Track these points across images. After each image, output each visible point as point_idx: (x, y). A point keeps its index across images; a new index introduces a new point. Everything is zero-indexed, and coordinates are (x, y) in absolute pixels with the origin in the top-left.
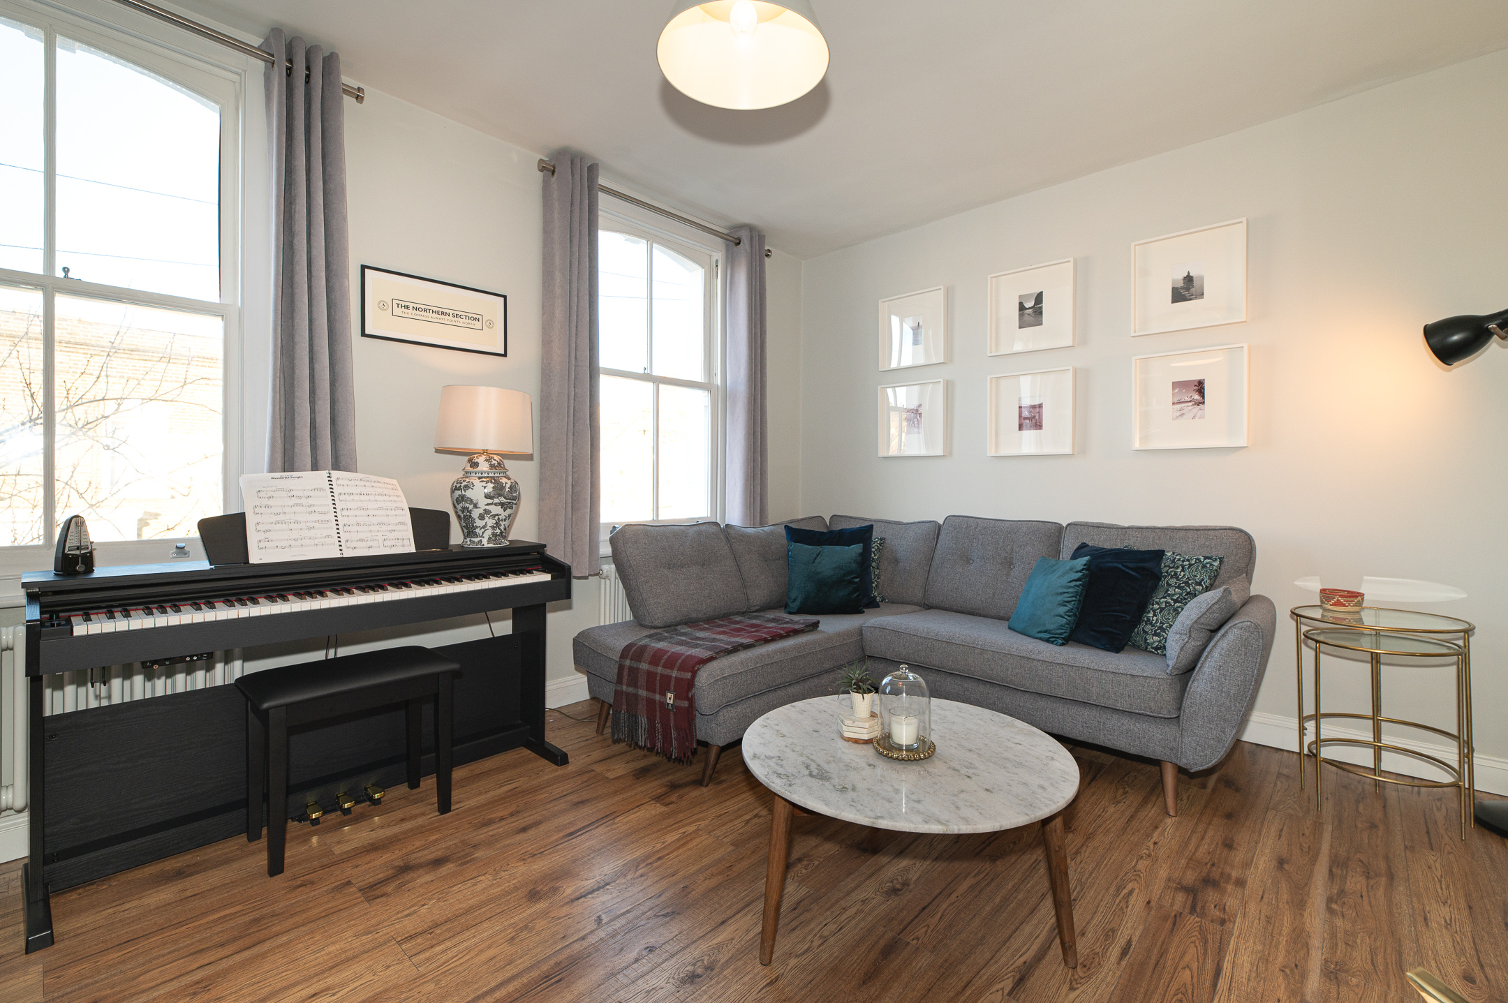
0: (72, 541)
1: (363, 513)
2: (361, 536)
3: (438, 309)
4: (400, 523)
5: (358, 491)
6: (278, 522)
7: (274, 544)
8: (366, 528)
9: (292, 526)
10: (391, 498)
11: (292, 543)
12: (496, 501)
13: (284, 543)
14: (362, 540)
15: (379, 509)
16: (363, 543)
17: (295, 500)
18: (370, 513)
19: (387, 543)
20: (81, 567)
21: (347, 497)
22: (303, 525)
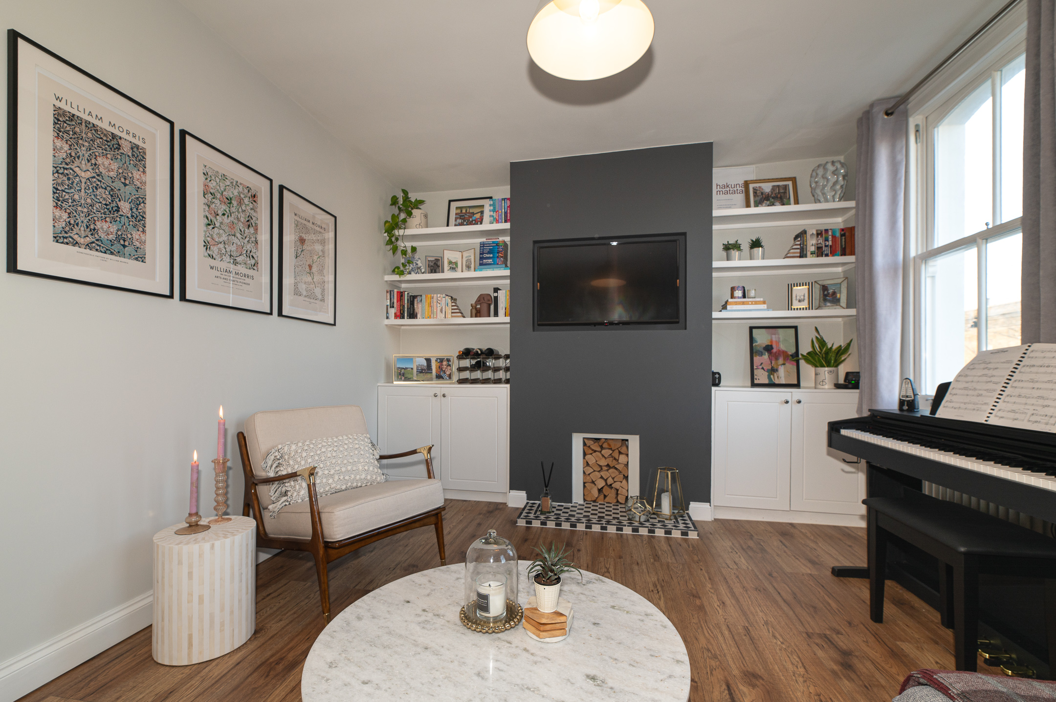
0: (907, 394)
1: (1031, 385)
2: (1015, 407)
5: (1041, 363)
6: (966, 389)
8: (1023, 400)
9: (970, 392)
11: (961, 405)
13: (957, 405)
14: (1013, 411)
15: (1049, 382)
16: (1012, 415)
17: (986, 372)
18: (1036, 385)
19: (1034, 418)
20: (905, 408)
21: (1027, 369)
22: (976, 393)
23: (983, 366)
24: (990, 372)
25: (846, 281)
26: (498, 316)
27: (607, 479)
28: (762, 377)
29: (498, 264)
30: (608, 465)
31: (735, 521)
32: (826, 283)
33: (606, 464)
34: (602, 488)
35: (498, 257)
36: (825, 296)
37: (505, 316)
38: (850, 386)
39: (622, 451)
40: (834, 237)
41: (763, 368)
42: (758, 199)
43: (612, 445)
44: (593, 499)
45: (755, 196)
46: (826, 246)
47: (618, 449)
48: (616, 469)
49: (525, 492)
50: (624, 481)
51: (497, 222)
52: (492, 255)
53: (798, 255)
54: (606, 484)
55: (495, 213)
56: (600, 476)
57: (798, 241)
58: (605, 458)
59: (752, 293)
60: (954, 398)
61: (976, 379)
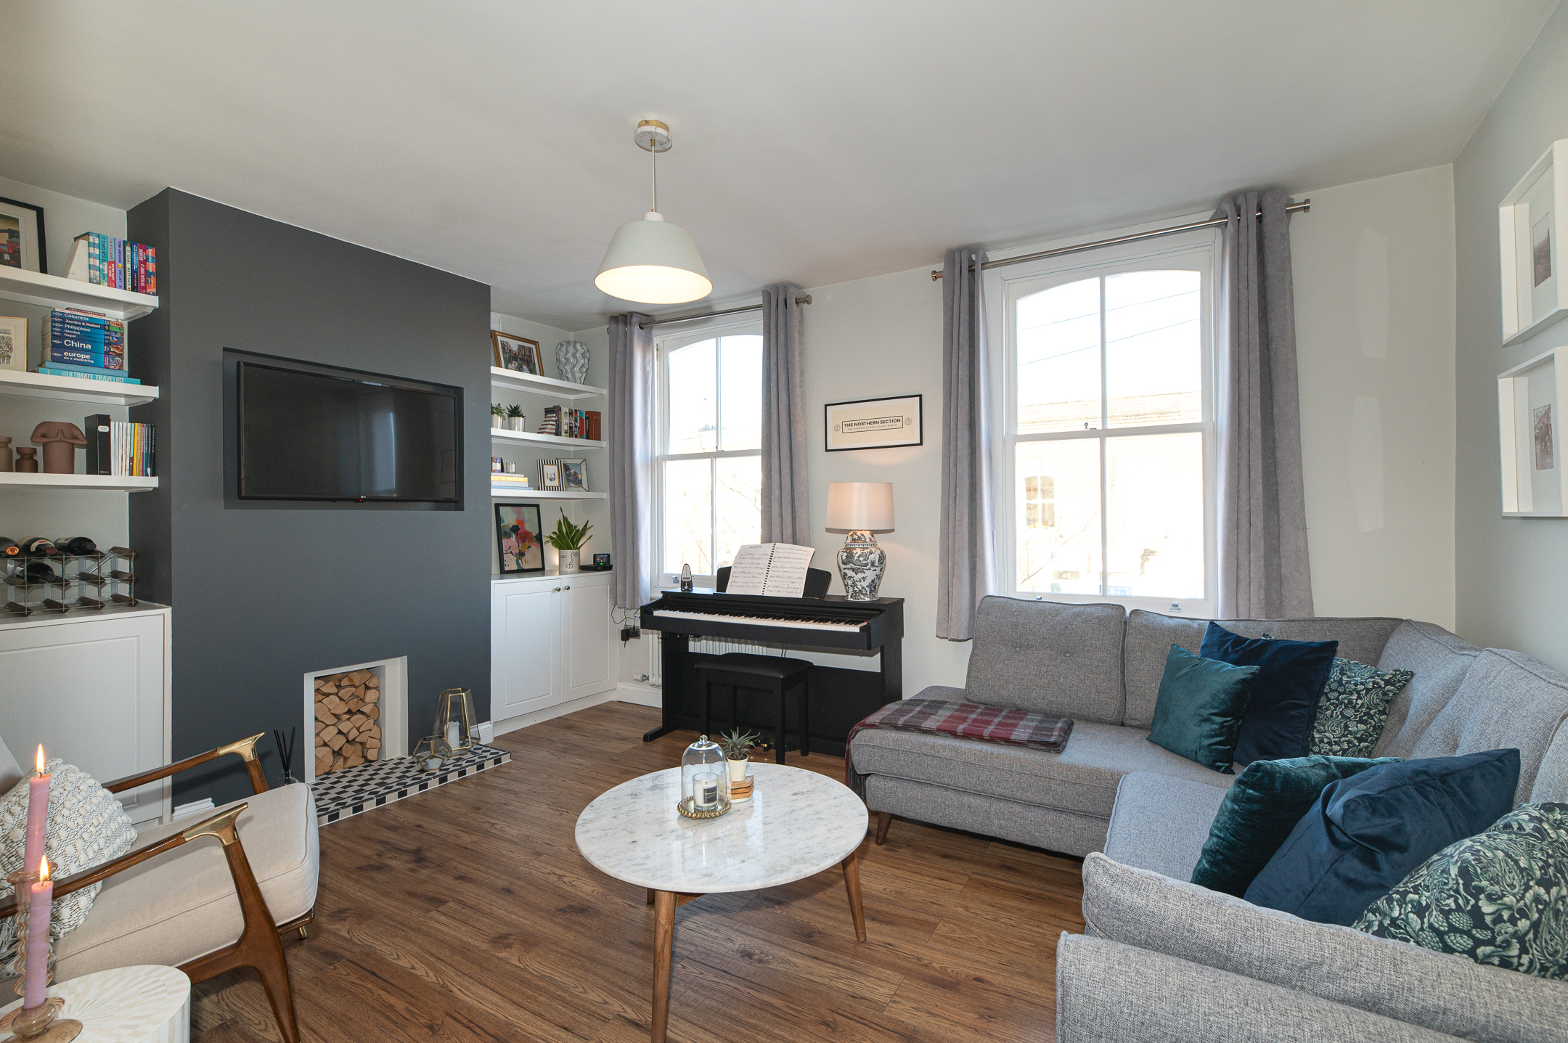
0: (684, 576)
1: (782, 570)
2: (777, 584)
3: (870, 421)
4: (799, 578)
5: (784, 556)
6: (743, 572)
7: (736, 584)
8: (781, 579)
9: (747, 575)
10: (801, 561)
11: (744, 584)
12: (848, 566)
13: (741, 585)
14: (776, 586)
15: (791, 567)
16: (776, 589)
17: (753, 561)
18: (785, 570)
19: (789, 590)
20: (686, 587)
21: (777, 560)
22: (751, 575)
23: (750, 556)
24: (756, 561)
25: (584, 462)
26: (110, 474)
27: (348, 733)
28: (511, 564)
29: (108, 368)
30: (349, 712)
31: (512, 733)
32: (568, 461)
33: (347, 709)
34: (341, 749)
35: (107, 353)
36: (568, 475)
37: (131, 474)
38: (599, 568)
39: (371, 685)
40: (581, 418)
41: (511, 553)
42: (508, 356)
43: (354, 680)
44: (326, 770)
45: (503, 352)
46: (576, 427)
47: (365, 683)
48: (362, 713)
49: (211, 799)
50: (375, 729)
51: (112, 283)
52: (89, 347)
53: (554, 431)
54: (347, 739)
55: (106, 264)
56: (337, 731)
57: (554, 417)
58: (344, 700)
59: (513, 468)
60: (736, 579)
61: (748, 566)
